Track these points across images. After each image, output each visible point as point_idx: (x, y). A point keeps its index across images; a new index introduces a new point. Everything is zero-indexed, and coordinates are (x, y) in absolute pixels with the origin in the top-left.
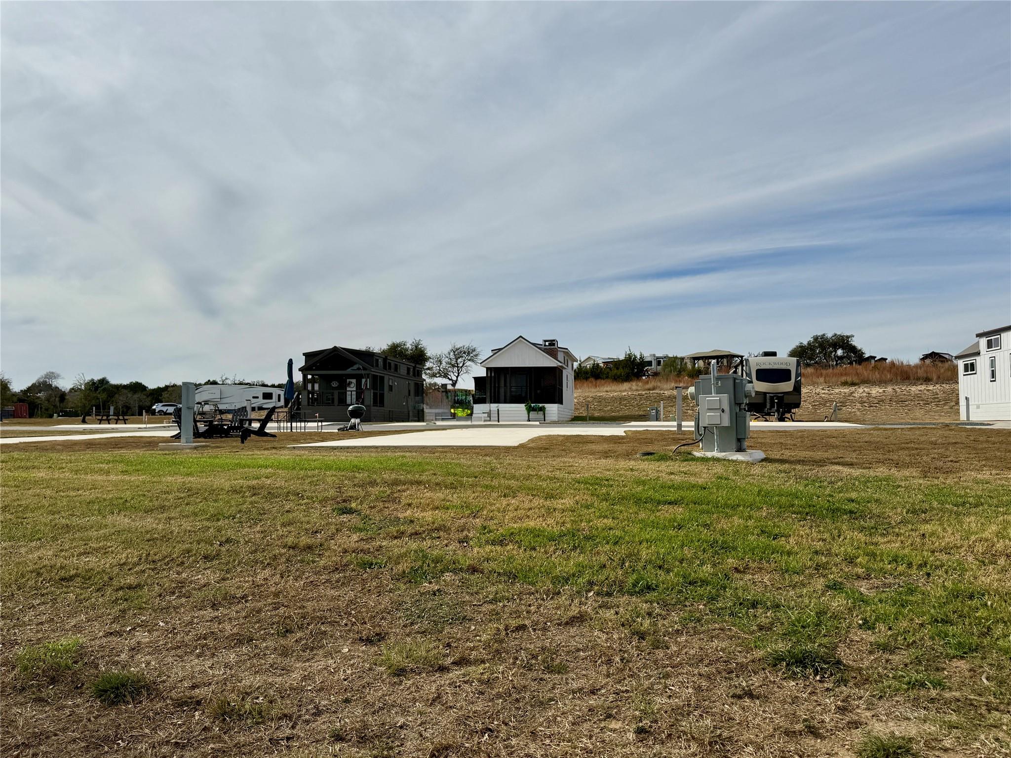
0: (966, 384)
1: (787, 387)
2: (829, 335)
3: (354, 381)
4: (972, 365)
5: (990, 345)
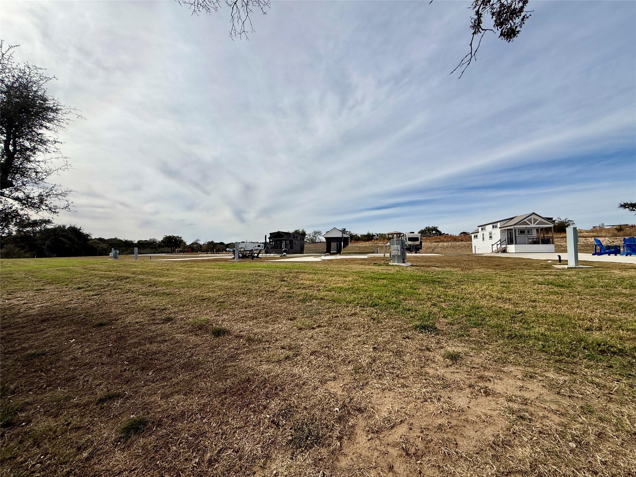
0: (474, 242)
1: (418, 243)
2: (431, 227)
3: (284, 241)
4: (476, 236)
5: (482, 229)
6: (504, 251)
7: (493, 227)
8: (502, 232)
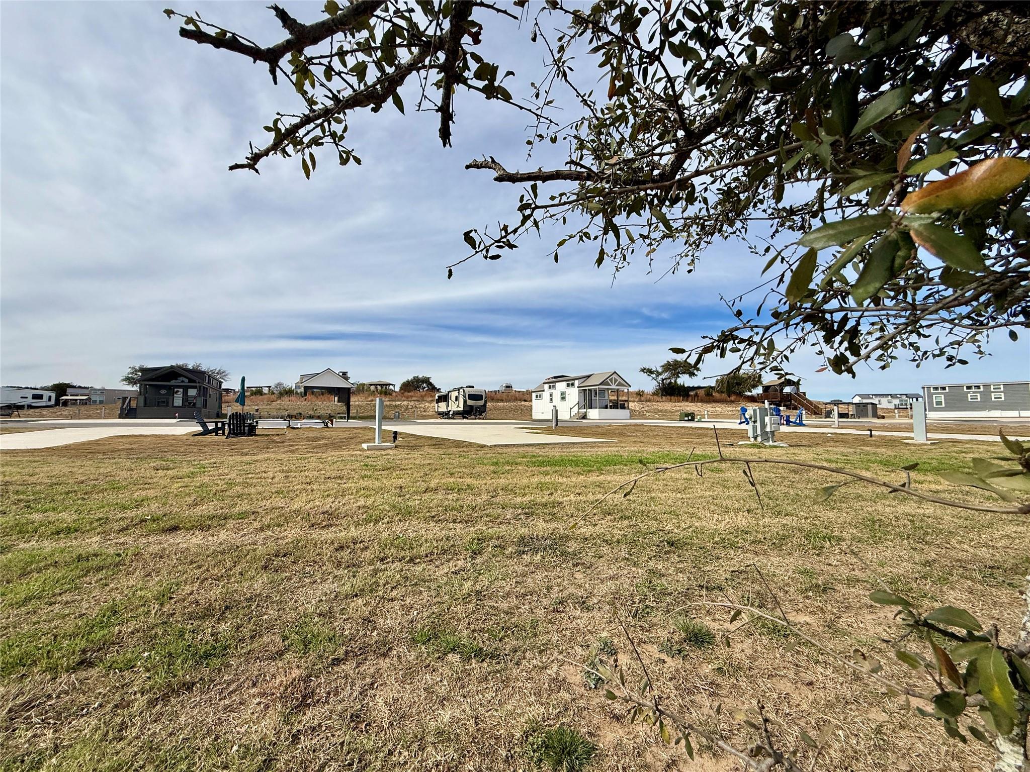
0: (535, 403)
1: (481, 403)
2: (420, 376)
3: (181, 390)
4: (540, 395)
5: (550, 387)
6: (584, 417)
7: (568, 385)
8: (580, 392)
